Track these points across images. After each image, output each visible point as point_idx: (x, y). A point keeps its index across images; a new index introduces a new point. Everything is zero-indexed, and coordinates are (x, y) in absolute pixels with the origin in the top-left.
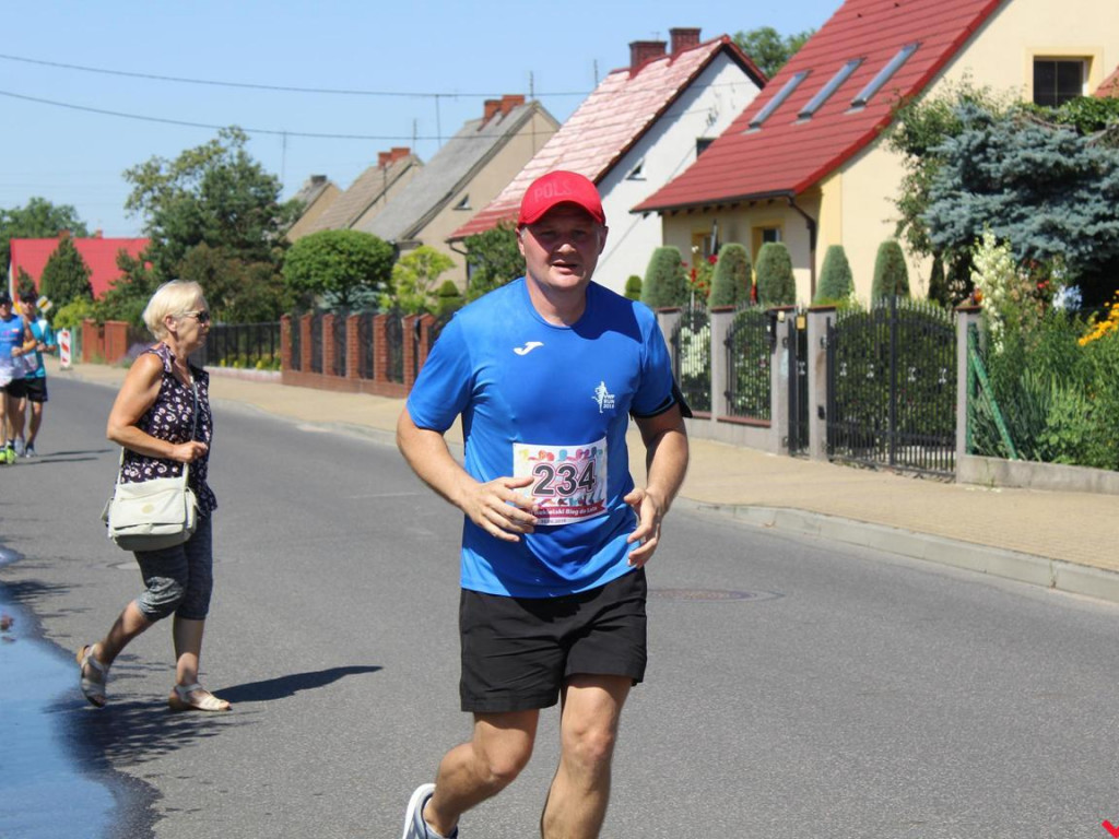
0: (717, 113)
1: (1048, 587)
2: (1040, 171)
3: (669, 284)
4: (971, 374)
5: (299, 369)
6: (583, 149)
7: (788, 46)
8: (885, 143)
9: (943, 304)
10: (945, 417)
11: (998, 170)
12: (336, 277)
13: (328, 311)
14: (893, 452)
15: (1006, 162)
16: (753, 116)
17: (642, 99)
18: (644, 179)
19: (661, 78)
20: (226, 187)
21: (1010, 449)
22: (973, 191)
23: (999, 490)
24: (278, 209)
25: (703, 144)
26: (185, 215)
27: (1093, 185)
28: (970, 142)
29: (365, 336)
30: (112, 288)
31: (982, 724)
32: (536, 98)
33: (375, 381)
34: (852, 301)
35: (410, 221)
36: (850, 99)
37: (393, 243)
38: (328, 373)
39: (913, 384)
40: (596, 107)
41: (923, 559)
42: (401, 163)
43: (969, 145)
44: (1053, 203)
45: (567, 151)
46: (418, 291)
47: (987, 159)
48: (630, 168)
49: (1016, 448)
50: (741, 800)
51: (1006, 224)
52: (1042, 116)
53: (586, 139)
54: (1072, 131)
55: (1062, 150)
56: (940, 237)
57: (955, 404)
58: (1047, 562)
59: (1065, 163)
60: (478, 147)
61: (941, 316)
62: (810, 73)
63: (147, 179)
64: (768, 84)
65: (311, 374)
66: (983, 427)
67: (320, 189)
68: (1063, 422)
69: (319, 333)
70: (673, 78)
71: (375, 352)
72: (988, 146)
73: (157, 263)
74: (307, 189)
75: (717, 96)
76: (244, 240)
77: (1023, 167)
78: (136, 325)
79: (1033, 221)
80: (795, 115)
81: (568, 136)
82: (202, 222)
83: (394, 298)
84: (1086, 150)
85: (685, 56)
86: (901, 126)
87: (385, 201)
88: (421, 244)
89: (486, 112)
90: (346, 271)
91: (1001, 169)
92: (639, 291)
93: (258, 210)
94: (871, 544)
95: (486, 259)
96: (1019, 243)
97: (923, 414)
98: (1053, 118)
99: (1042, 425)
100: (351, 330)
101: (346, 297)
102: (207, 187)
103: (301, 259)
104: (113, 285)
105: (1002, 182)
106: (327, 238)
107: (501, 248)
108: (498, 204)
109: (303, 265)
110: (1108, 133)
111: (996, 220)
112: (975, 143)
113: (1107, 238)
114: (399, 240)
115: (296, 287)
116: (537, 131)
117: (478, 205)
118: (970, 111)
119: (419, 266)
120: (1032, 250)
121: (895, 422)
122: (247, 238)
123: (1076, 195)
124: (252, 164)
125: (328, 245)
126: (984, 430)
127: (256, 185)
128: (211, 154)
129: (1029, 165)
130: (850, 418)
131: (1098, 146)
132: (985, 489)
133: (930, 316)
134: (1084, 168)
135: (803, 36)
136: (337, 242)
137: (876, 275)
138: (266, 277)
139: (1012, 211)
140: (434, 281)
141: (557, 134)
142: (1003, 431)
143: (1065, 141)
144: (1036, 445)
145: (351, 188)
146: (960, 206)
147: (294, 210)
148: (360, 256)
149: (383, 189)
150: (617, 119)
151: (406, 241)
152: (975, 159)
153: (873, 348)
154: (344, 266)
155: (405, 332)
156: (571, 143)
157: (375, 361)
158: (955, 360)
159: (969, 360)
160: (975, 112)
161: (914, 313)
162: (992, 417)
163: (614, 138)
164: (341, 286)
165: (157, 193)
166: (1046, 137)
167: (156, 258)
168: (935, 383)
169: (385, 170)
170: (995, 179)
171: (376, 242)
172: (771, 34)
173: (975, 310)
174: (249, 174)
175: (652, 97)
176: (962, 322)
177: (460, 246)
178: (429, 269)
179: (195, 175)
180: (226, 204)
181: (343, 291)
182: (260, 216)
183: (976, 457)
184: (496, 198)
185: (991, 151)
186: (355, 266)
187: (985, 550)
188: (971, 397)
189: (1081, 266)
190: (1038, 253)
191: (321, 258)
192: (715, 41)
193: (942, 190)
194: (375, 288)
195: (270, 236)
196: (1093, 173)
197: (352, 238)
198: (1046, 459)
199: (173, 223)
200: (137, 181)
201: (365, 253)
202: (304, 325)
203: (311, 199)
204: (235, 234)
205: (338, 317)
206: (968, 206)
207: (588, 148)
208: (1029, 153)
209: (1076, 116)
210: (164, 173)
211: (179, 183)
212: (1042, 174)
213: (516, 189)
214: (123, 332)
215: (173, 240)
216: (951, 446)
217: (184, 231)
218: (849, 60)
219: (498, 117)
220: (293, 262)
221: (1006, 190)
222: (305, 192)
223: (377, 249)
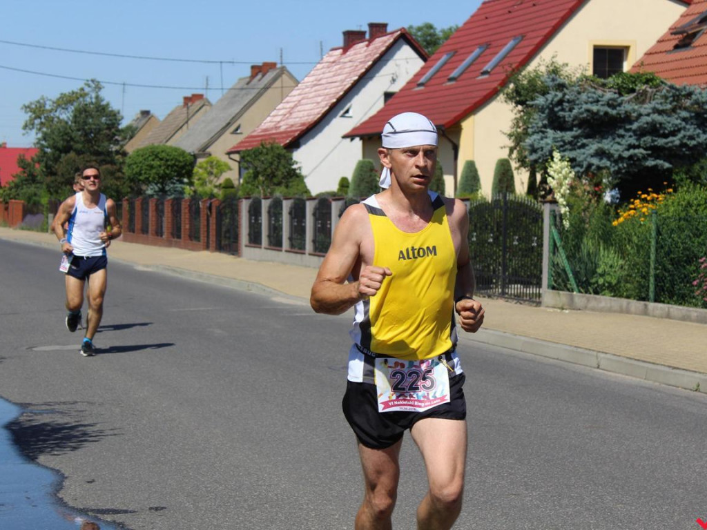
0: (397, 76)
1: (595, 368)
2: (595, 117)
3: (367, 182)
4: (552, 241)
5: (134, 232)
6: (313, 97)
7: (440, 35)
8: (501, 97)
9: (536, 198)
10: (535, 266)
11: (570, 116)
12: (158, 174)
13: (151, 196)
14: (504, 287)
15: (575, 111)
16: (420, 79)
17: (350, 67)
18: (351, 117)
19: (362, 54)
20: (87, 116)
21: (575, 286)
22: (555, 129)
23: (567, 311)
24: (118, 131)
25: (388, 96)
26: (61, 134)
27: (628, 127)
28: (553, 99)
29: (176, 211)
30: (13, 179)
31: (553, 443)
32: (284, 65)
33: (182, 240)
34: (480, 195)
35: (203, 140)
36: (481, 69)
37: (192, 154)
38: (152, 234)
39: (516, 246)
40: (323, 70)
41: (521, 351)
42: (198, 104)
43: (552, 101)
44: (603, 137)
45: (303, 99)
46: (208, 183)
47: (563, 110)
48: (342, 109)
49: (578, 286)
50: (413, 482)
51: (575, 149)
52: (597, 84)
53: (315, 91)
54: (615, 93)
55: (609, 105)
56: (534, 157)
57: (541, 259)
58: (595, 353)
59: (610, 113)
60: (247, 94)
61: (534, 205)
62: (455, 52)
63: (37, 111)
64: (429, 59)
65: (141, 235)
66: (558, 272)
67: (147, 119)
68: (606, 270)
69: (147, 210)
70: (370, 54)
71: (182, 222)
72: (564, 101)
73: (43, 164)
74: (138, 119)
75: (397, 65)
76: (97, 151)
77: (585, 115)
78: (29, 202)
79: (591, 148)
80: (446, 79)
81: (303, 89)
82: (72, 139)
83: (192, 188)
84: (623, 105)
85: (377, 40)
86: (512, 86)
87: (188, 127)
88: (210, 155)
89: (252, 72)
90: (164, 170)
91: (572, 116)
92: (348, 187)
93: (107, 131)
94: (490, 342)
95: (253, 165)
96: (582, 161)
97: (522, 265)
98: (604, 85)
99: (594, 272)
100: (167, 209)
101: (164, 188)
102: (75, 116)
103: (136, 163)
104: (14, 177)
105: (572, 124)
106: (153, 150)
107: (263, 159)
108: (260, 130)
109: (137, 167)
110: (637, 95)
111: (568, 147)
112: (556, 99)
113: (635, 159)
114: (196, 152)
115: (132, 180)
116: (284, 85)
117: (246, 131)
118: (553, 80)
119: (209, 169)
120: (590, 165)
121: (505, 270)
122: (100, 150)
123: (617, 132)
124: (104, 103)
125: (153, 154)
126: (558, 274)
127: (106, 116)
128: (78, 96)
129: (589, 114)
130: (478, 266)
131: (631, 103)
132: (559, 311)
133: (527, 205)
134: (622, 116)
135: (450, 29)
136: (159, 153)
137: (495, 179)
138: (112, 173)
139: (578, 142)
140: (218, 178)
141: (297, 88)
142: (571, 275)
143: (611, 99)
144: (590, 284)
145: (166, 118)
146: (546, 137)
147: (130, 133)
148: (173, 162)
149: (186, 120)
150: (335, 79)
151: (201, 152)
152: (556, 109)
153: (492, 224)
154: (163, 168)
155: (201, 210)
156: (306, 94)
157: (182, 228)
158: (542, 232)
159: (550, 232)
160: (556, 80)
161: (518, 203)
162: (564, 267)
163: (333, 90)
164: (161, 180)
165: (43, 120)
166: (599, 97)
167: (43, 161)
168: (530, 246)
169: (188, 108)
170: (568, 122)
171: (183, 153)
172: (430, 27)
173: (554, 202)
174: (102, 109)
175: (357, 66)
176: (546, 209)
177: (237, 157)
178: (215, 171)
179: (67, 109)
180: (86, 127)
181: (162, 184)
182: (109, 135)
183: (554, 291)
184: (258, 127)
185: (565, 104)
186: (170, 168)
187: (559, 346)
188: (551, 255)
189: (619, 176)
190: (593, 167)
191: (148, 163)
192: (397, 31)
193: (536, 128)
194: (182, 182)
195: (114, 148)
196: (627, 119)
197: (168, 150)
198: (596, 293)
199: (53, 139)
200: (31, 112)
201: (177, 160)
202: (138, 204)
203: (140, 126)
204: (92, 147)
205: (158, 200)
206: (551, 138)
207: (316, 96)
208: (589, 106)
209: (618, 84)
210: (48, 107)
211: (57, 114)
212: (596, 119)
213: (270, 122)
214: (21, 207)
215: (53, 150)
216: (539, 285)
217: (61, 144)
218: (480, 45)
219: (259, 76)
220: (131, 164)
221: (575, 129)
222: (136, 121)
223: (183, 157)
